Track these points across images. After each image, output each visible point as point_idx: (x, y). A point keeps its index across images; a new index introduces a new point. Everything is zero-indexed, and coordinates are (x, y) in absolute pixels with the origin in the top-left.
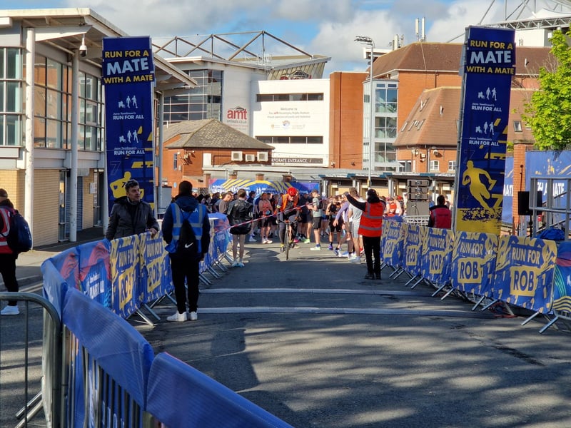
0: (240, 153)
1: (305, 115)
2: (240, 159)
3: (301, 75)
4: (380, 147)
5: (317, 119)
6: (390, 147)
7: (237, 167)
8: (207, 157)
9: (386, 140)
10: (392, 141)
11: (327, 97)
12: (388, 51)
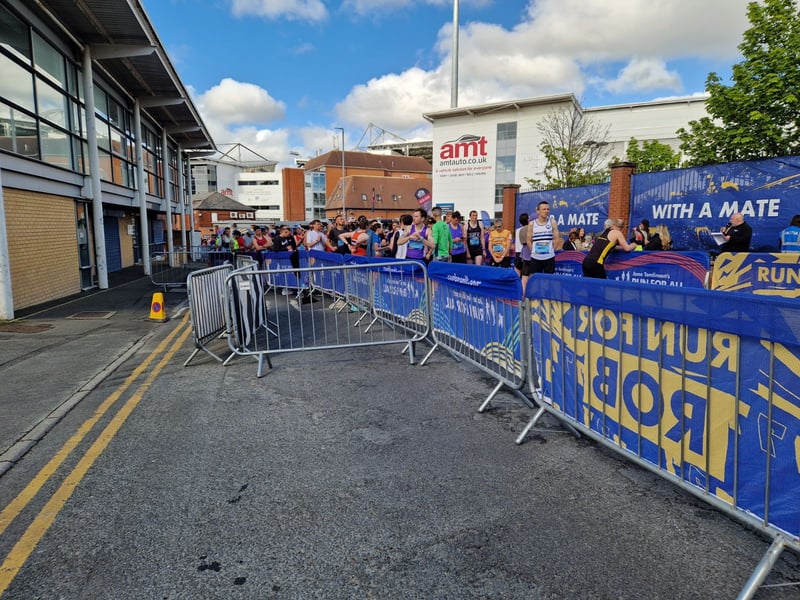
0: (236, 213)
1: (268, 193)
2: (236, 216)
3: (262, 170)
4: (317, 210)
5: (276, 195)
6: (323, 210)
7: (235, 222)
8: (214, 216)
9: (320, 206)
10: (323, 207)
11: (281, 182)
12: (308, 160)
